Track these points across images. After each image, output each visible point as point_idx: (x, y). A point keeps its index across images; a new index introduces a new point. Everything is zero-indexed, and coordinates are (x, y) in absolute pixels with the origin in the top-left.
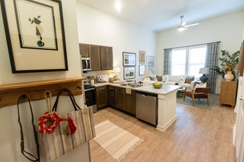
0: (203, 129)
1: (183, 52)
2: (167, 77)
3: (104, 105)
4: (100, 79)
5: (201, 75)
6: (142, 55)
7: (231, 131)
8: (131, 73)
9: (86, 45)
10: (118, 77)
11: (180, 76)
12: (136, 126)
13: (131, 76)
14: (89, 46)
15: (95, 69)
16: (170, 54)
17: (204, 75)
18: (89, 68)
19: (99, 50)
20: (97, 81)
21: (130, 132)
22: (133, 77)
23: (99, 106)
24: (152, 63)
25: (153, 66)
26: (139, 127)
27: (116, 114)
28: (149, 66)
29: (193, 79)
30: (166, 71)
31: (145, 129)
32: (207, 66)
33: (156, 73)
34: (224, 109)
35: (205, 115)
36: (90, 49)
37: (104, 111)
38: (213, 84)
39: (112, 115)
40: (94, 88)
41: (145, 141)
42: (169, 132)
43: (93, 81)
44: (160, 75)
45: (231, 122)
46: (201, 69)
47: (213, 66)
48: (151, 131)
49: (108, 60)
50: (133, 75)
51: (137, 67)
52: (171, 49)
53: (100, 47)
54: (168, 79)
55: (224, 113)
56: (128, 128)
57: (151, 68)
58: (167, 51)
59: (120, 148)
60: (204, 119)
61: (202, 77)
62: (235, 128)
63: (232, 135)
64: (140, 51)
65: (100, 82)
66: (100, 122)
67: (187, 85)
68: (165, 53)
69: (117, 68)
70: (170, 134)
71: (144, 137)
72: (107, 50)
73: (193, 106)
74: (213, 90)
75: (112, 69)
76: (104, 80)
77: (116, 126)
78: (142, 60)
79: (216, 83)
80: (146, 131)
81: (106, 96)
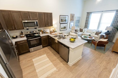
0: (94, 68)
1: (99, 15)
2: (86, 30)
3: (46, 45)
4: (45, 32)
5: (107, 31)
6: (72, 17)
7: (110, 72)
8: (64, 27)
9: (35, 12)
10: (56, 30)
11: (93, 30)
12: (58, 60)
13: (64, 29)
14: (37, 13)
15: (41, 26)
16: (90, 16)
17: (108, 31)
18: (37, 26)
19: (43, 15)
20: (43, 32)
21: (53, 64)
22: (66, 29)
23: (44, 46)
24: (78, 21)
25: (79, 23)
26: (59, 61)
27: (51, 51)
28: (76, 23)
29: (101, 33)
30: (86, 26)
31: (61, 63)
32: (112, 25)
33: (80, 27)
34: (114, 54)
35: (99, 57)
36: (37, 15)
37: (46, 48)
38: (113, 37)
39: (49, 51)
40: (40, 37)
41: (59, 71)
42: (73, 67)
43: (41, 33)
44: (82, 28)
45: (114, 65)
46: (107, 27)
47: (116, 26)
48: (64, 65)
49: (49, 21)
50: (65, 28)
51: (68, 24)
52: (91, 13)
53: (44, 13)
54: (86, 31)
55: (112, 58)
56: (54, 61)
57: (77, 24)
58: (89, 14)
59: (44, 74)
60: (97, 61)
61: (106, 32)
62: (114, 70)
63: (110, 75)
64: (71, 14)
65: (45, 33)
66: (41, 55)
67: (96, 36)
68: (87, 15)
69: (55, 25)
70: (74, 68)
71: (58, 69)
72: (49, 15)
73: (95, 50)
74: (112, 40)
75: (52, 26)
76: (47, 32)
77: (48, 59)
78: (72, 19)
79: (115, 36)
80: (62, 65)
81: (47, 41)
